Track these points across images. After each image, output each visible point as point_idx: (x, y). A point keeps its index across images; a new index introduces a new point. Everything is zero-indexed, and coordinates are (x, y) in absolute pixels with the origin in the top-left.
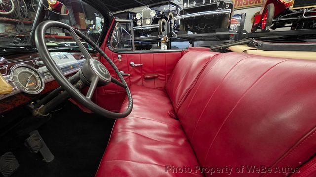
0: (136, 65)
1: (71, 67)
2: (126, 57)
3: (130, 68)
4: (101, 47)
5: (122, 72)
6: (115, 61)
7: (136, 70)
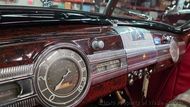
1: (144, 56)
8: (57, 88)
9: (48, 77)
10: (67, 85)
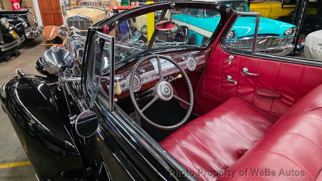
0: (249, 74)
1: (166, 71)
2: (239, 60)
3: (241, 75)
4: (213, 44)
5: (229, 77)
6: (224, 62)
7: (249, 79)
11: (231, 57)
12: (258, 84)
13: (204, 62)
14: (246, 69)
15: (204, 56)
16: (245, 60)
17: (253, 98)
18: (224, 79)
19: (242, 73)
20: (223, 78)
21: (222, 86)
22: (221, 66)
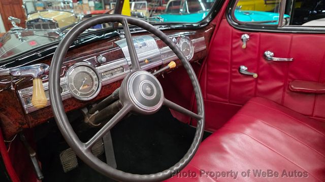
0: (276, 59)
1: (146, 61)
2: (258, 39)
3: (262, 63)
4: (215, 19)
5: (243, 68)
6: (234, 46)
7: (275, 68)
8: (80, 88)
9: (74, 83)
10: (86, 87)
11: (246, 36)
12: (291, 75)
13: (204, 47)
14: (269, 52)
15: (203, 38)
16: (268, 38)
17: (283, 97)
18: (235, 72)
19: (263, 60)
20: (234, 70)
21: (232, 83)
22: (230, 52)
